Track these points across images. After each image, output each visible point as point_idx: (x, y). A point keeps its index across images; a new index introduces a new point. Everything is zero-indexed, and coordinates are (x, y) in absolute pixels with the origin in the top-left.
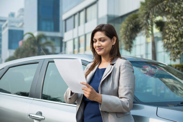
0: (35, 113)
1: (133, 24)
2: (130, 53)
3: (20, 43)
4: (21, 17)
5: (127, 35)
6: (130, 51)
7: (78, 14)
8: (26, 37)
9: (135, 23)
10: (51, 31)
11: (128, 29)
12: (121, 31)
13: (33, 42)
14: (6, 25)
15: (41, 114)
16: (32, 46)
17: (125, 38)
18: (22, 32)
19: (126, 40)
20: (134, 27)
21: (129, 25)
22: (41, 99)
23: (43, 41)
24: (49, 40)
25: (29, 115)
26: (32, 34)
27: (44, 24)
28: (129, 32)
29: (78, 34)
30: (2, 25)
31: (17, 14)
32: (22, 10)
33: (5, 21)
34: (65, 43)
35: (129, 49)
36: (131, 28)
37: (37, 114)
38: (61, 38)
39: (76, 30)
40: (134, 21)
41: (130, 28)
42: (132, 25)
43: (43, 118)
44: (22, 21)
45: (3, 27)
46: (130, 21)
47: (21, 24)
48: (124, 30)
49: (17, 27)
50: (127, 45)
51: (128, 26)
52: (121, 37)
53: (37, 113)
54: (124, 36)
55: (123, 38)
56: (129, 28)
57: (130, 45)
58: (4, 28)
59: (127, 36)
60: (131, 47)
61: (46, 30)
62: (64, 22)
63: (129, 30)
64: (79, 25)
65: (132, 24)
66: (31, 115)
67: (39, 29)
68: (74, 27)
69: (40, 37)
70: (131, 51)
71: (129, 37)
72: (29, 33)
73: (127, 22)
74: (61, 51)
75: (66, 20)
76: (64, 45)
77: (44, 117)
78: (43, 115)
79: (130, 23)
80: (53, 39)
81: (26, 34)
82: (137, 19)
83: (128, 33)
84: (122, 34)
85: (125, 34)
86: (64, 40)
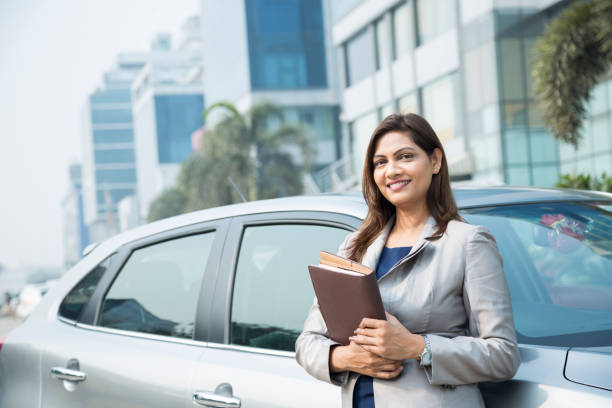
0: (213, 389)
1: (577, 44)
2: (576, 148)
3: (197, 139)
4: (195, 45)
5: (558, 83)
6: (574, 141)
7: (388, 17)
8: (214, 118)
9: (586, 37)
10: (297, 87)
11: (560, 62)
12: (535, 73)
13: (236, 133)
14: (146, 81)
15: (229, 390)
16: (235, 150)
17: (551, 95)
18: (200, 98)
19: (555, 101)
20: (581, 52)
21: (565, 46)
22: (230, 343)
23: (273, 126)
24: (292, 120)
25: (196, 396)
26: (231, 108)
27: (271, 65)
28: (564, 72)
29: (392, 89)
30: (130, 82)
31: (177, 39)
32: (195, 21)
33: (139, 66)
34: (351, 124)
35: (570, 135)
36: (573, 56)
37: (217, 392)
38: (336, 110)
39: (383, 74)
40: (582, 31)
41: (569, 57)
42: (573, 48)
43: (238, 402)
44: (197, 59)
45: (134, 87)
46: (567, 35)
47: (192, 73)
48: (548, 67)
49: (182, 84)
50: (563, 119)
51: (560, 50)
52: (539, 92)
53: (219, 386)
54: (549, 88)
55: (543, 95)
56: (564, 58)
57: (572, 117)
58: (138, 92)
59: (560, 89)
60: (575, 124)
61: (281, 86)
62: (340, 52)
63: (564, 65)
64: (394, 57)
65: (573, 40)
66: (200, 395)
67: (257, 82)
68: (378, 67)
69: (260, 115)
70: (579, 140)
71: (566, 91)
72: (221, 105)
73: (554, 37)
74: (339, 155)
75: (345, 45)
76: (345, 132)
77: (238, 399)
78: (235, 394)
79: (569, 38)
80: (308, 114)
81: (213, 107)
82: (593, 23)
83: (560, 75)
84: (538, 81)
85: (553, 82)
86: (345, 117)
